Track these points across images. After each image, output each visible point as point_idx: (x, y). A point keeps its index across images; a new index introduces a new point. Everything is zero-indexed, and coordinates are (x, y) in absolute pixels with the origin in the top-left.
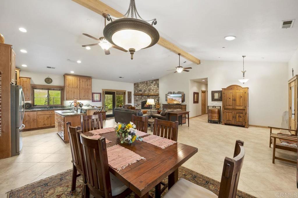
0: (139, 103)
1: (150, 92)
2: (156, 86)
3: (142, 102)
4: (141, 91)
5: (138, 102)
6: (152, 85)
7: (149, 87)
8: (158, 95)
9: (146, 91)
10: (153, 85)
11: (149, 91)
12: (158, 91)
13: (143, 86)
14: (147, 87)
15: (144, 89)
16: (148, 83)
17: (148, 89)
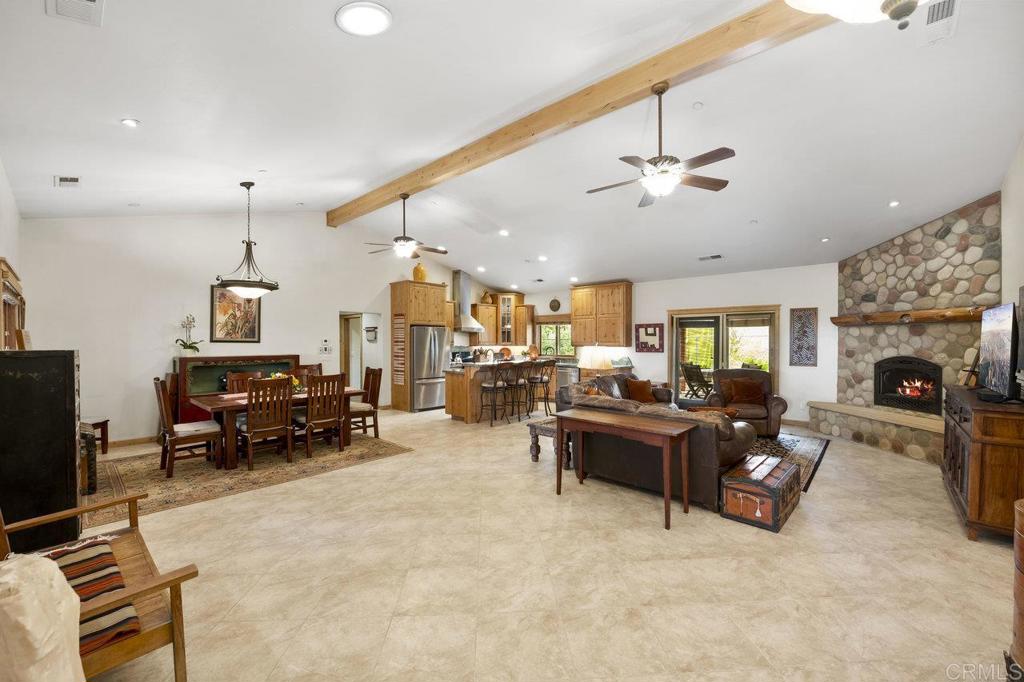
1: (927, 302)
2: (974, 253)
3: (879, 366)
4: (873, 299)
6: (946, 249)
7: (923, 264)
12: (991, 284)
13: (885, 271)
16: (916, 243)
17: (913, 284)
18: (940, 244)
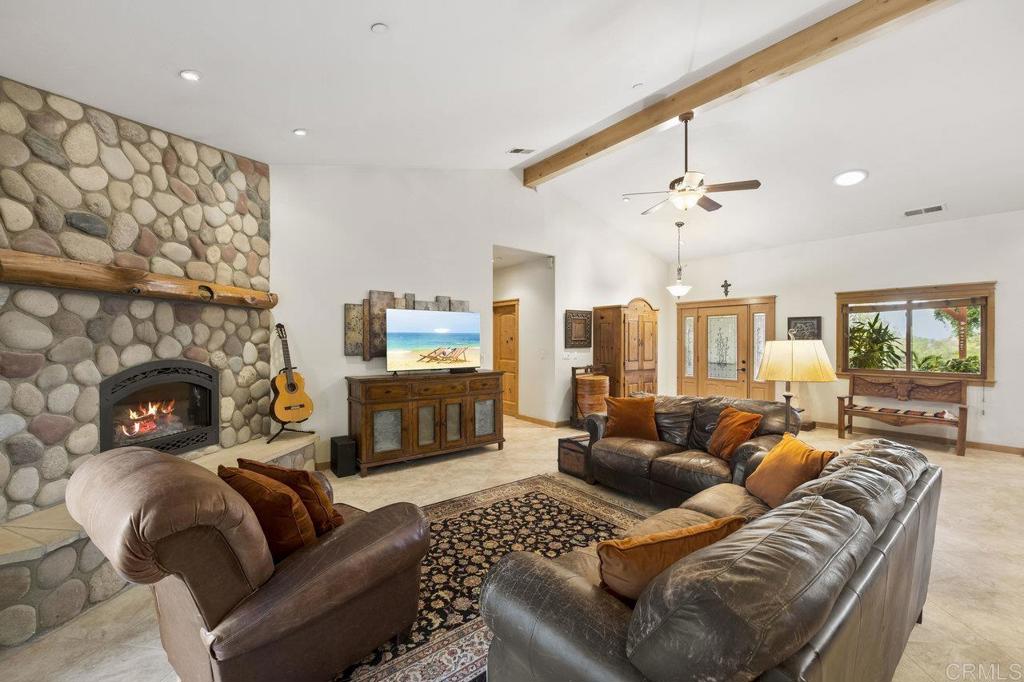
0: (65, 397)
5: (47, 391)
8: (266, 304)
9: (170, 247)
10: (229, 207)
11: (197, 255)
14: (170, 203)
15: (145, 212)
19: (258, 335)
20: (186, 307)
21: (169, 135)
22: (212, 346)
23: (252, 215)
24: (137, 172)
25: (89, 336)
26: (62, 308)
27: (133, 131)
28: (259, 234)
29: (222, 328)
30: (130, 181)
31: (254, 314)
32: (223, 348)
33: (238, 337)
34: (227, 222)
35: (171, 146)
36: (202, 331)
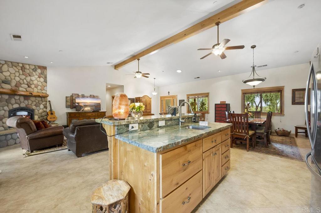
0: (2, 113)
1: (31, 89)
4: (9, 84)
6: (36, 75)
7: (29, 77)
8: (46, 96)
9: (23, 85)
10: (37, 77)
11: (29, 87)
12: (45, 88)
14: (23, 77)
15: (18, 79)
16: (27, 69)
17: (26, 83)
18: (34, 73)
19: (44, 103)
20: (26, 97)
21: (22, 64)
22: (33, 105)
23: (42, 78)
24: (16, 72)
25: (6, 102)
26: (1, 97)
27: (15, 64)
28: (44, 81)
29: (35, 101)
30: (14, 74)
31: (43, 98)
32: (35, 105)
33: (39, 103)
34: (36, 80)
35: (23, 66)
36: (30, 102)
